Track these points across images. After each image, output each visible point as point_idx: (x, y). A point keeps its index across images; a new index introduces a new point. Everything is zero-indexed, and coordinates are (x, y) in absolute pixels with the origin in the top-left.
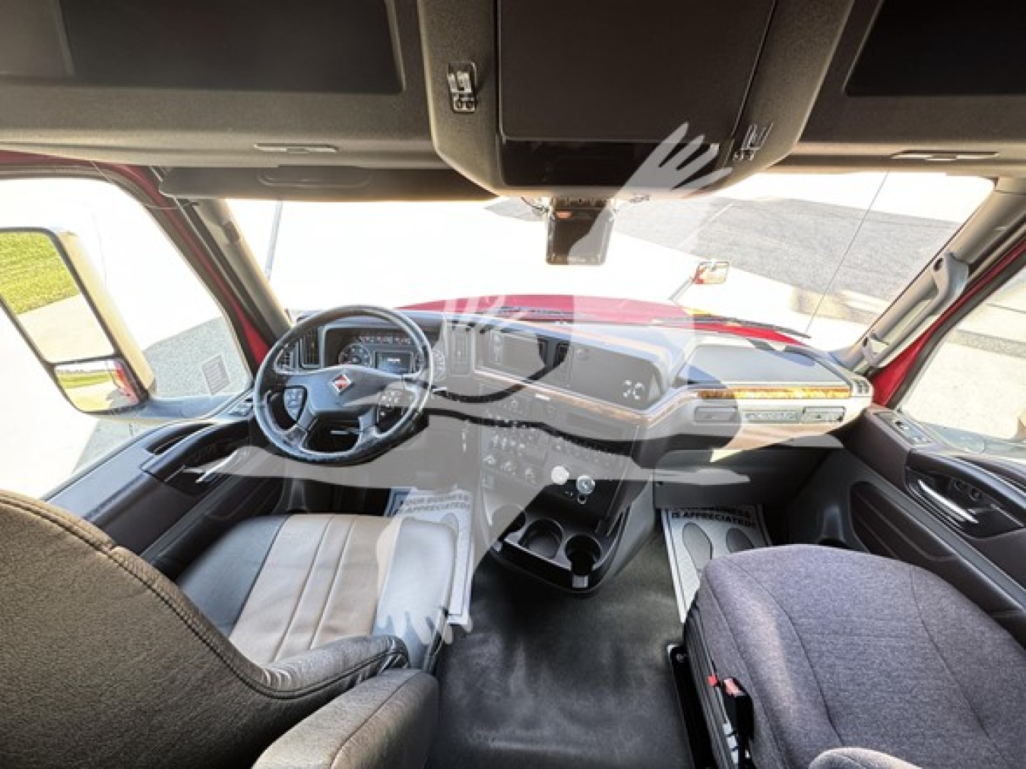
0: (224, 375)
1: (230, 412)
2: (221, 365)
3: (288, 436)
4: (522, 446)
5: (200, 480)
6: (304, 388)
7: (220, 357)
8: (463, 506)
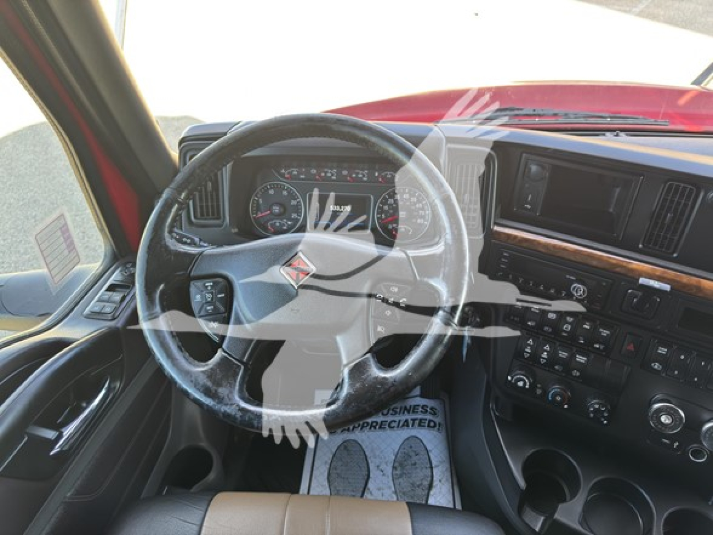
0: (71, 246)
1: (87, 311)
2: (65, 230)
3: (210, 374)
4: (581, 359)
5: (57, 449)
6: (226, 278)
7: (62, 215)
8: (431, 425)
